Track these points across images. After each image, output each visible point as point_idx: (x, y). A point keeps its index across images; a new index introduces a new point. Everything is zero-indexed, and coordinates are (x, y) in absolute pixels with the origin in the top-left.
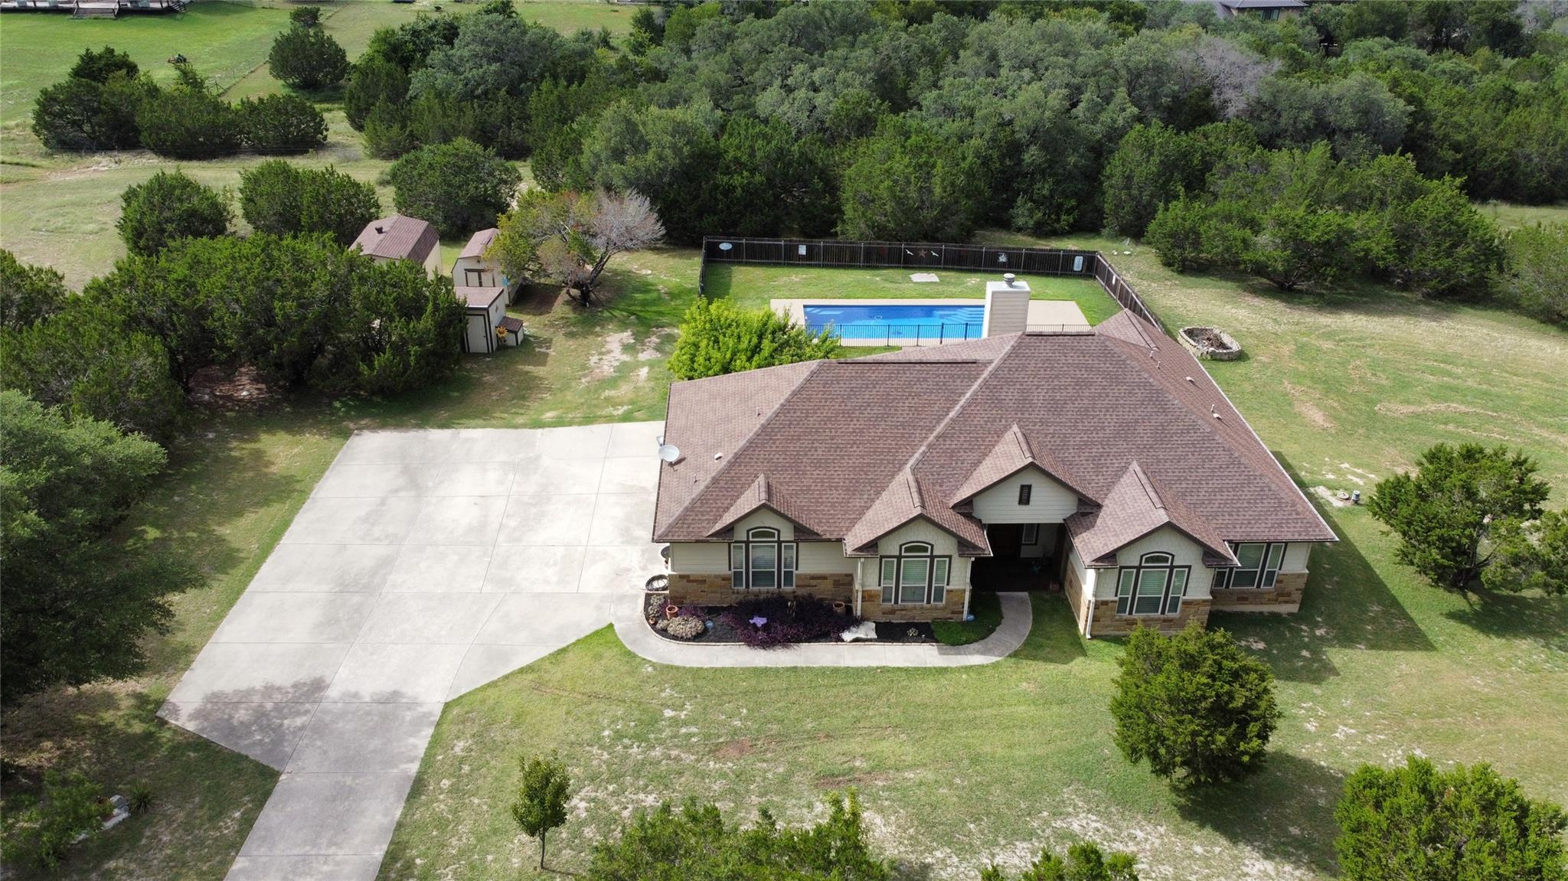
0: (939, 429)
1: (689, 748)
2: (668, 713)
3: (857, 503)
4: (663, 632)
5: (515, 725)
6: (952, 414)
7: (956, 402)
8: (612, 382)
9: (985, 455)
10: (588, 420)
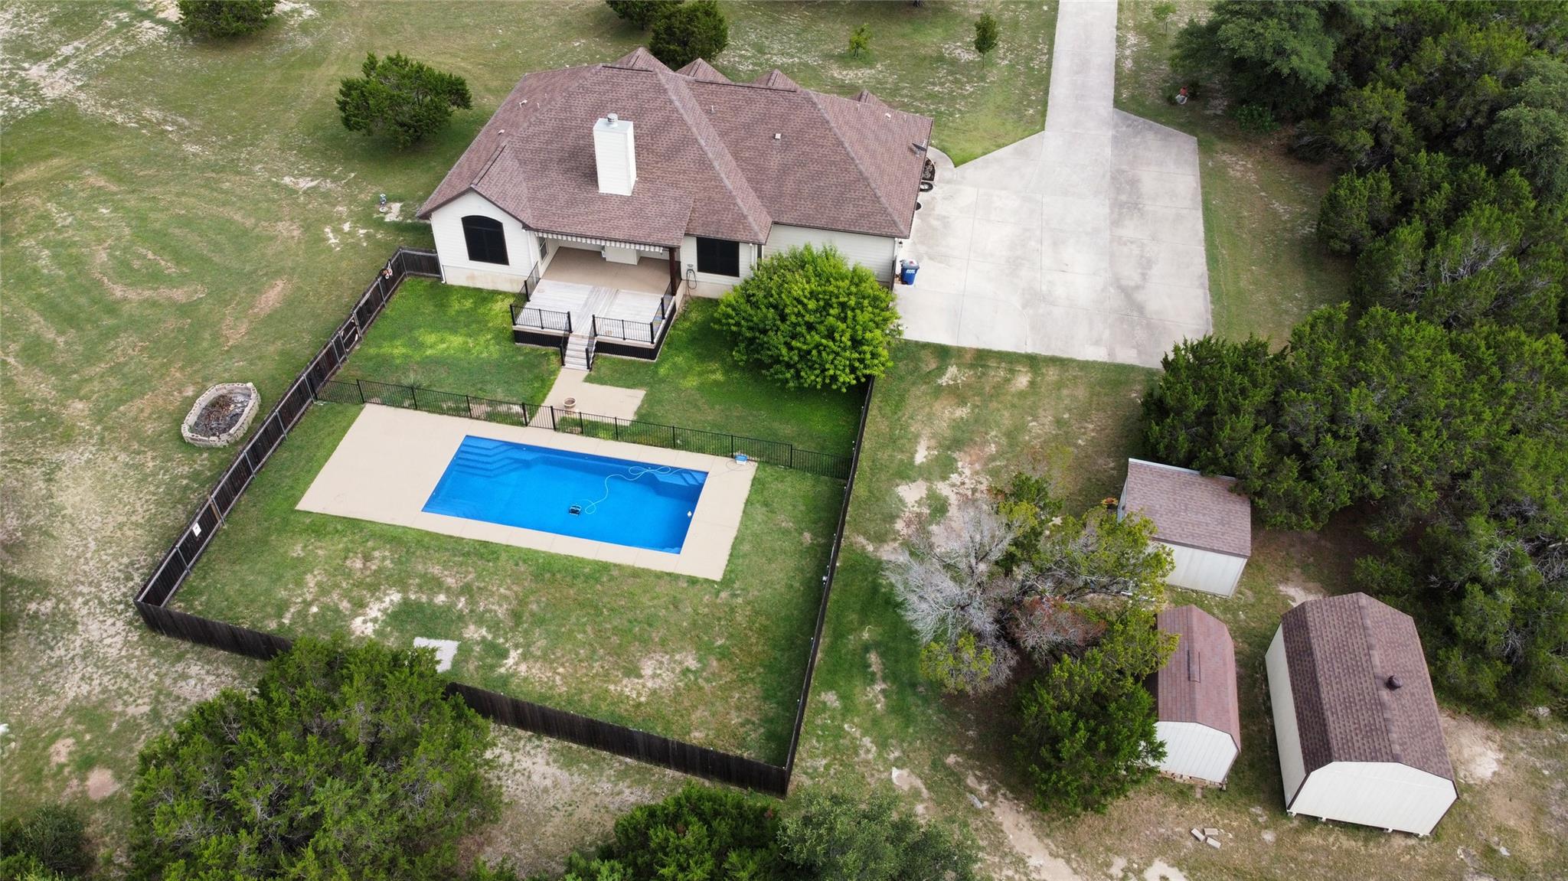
1: (917, 108)
5: (1006, 120)
10: (982, 358)
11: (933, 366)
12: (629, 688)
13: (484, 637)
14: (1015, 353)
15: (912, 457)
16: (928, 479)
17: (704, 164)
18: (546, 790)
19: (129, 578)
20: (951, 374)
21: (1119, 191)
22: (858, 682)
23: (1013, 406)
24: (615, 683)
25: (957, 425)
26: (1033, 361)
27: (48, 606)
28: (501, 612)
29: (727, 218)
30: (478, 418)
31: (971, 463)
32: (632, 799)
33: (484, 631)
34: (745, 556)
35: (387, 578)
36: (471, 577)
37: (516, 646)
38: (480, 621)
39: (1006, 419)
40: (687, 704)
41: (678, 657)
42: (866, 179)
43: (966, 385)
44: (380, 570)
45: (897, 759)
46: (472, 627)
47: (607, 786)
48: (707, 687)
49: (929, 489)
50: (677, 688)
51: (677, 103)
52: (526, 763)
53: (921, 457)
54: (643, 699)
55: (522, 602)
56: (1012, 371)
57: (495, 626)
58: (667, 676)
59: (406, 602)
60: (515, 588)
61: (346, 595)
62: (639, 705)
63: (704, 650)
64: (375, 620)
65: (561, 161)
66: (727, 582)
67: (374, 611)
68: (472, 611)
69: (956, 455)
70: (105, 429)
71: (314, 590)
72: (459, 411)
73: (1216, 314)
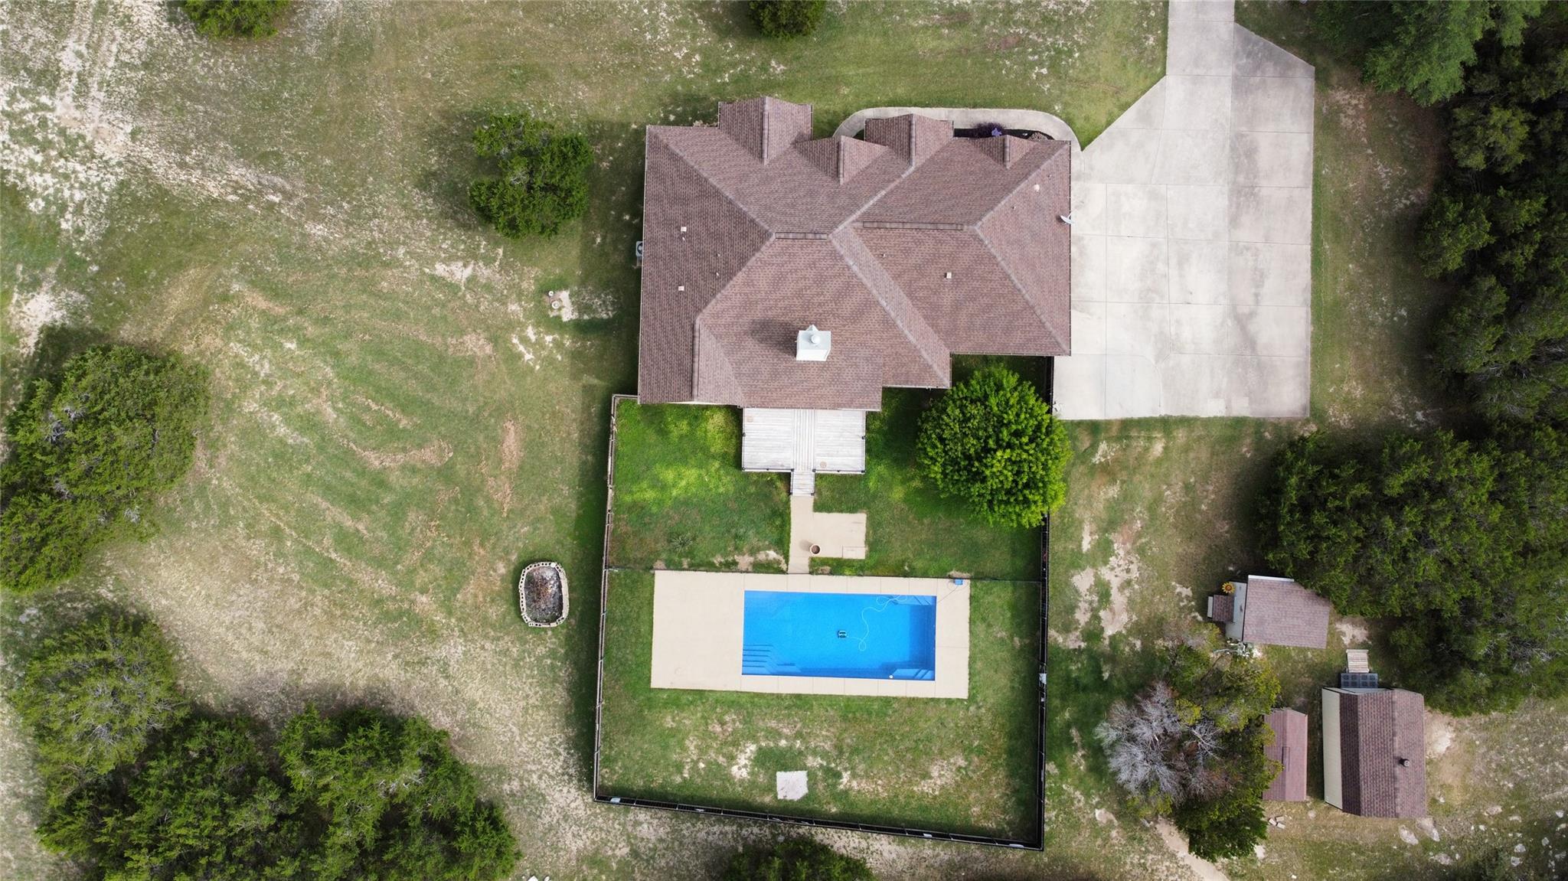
0: (892, 186)
1: (1034, 44)
2: (1044, 71)
5: (1126, 58)
6: (883, 193)
7: (880, 201)
8: (1115, 520)
10: (1127, 427)
11: (1087, 444)
12: (925, 787)
13: (821, 765)
14: (1152, 418)
15: (1080, 546)
16: (1094, 566)
17: (888, 323)
18: (894, 861)
19: (558, 754)
20: (1104, 451)
21: (1237, 173)
22: (1066, 751)
23: (1152, 476)
24: (917, 785)
25: (1112, 505)
26: (1166, 424)
27: (515, 784)
28: (828, 746)
29: (915, 369)
30: (747, 572)
31: (1124, 544)
32: (946, 858)
33: (819, 760)
34: (979, 673)
35: (742, 736)
36: (799, 725)
37: (846, 770)
38: (815, 753)
39: (1146, 491)
40: (965, 790)
41: (952, 761)
42: (1032, 307)
43: (1116, 460)
44: (735, 731)
45: (1098, 803)
46: (810, 758)
47: (929, 852)
48: (975, 777)
49: (1096, 575)
50: (956, 782)
51: (855, 268)
52: (876, 846)
53: (1086, 545)
54: (937, 793)
55: (840, 740)
56: (1149, 439)
57: (825, 755)
58: (949, 775)
59: (760, 749)
60: (832, 730)
61: (718, 752)
62: (935, 798)
63: (967, 751)
64: (745, 766)
65: (753, 333)
66: (972, 698)
67: (743, 760)
68: (807, 748)
69: (1111, 537)
70: (459, 620)
71: (696, 752)
72: (730, 566)
73: (1315, 339)
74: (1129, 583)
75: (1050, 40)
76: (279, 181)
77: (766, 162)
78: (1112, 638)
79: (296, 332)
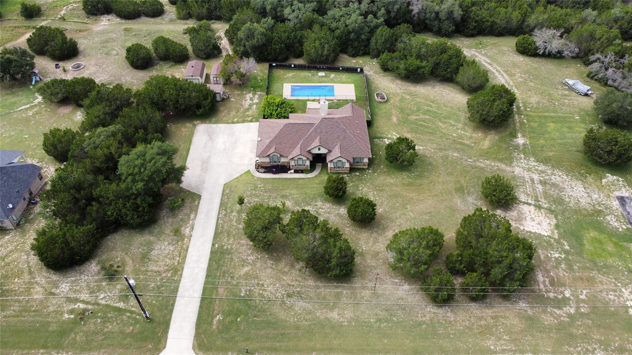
0: (306, 137)
1: (261, 191)
2: (259, 186)
3: (291, 150)
4: (258, 171)
5: (235, 188)
6: (308, 134)
8: (248, 110)
9: (313, 142)
10: (243, 122)
11: (253, 120)
13: (315, 76)
14: (237, 124)
20: (249, 119)
22: (262, 79)
23: (238, 116)
24: (295, 74)
26: (233, 123)
27: (381, 75)
29: (299, 115)
30: (335, 99)
31: (246, 106)
34: (281, 87)
35: (333, 79)
37: (310, 75)
38: (317, 78)
39: (239, 114)
41: (287, 77)
43: (246, 118)
48: (282, 75)
49: (253, 102)
50: (286, 74)
53: (255, 106)
56: (237, 121)
57: (315, 78)
58: (288, 75)
59: (329, 77)
61: (338, 77)
63: (284, 78)
64: (332, 75)
66: (283, 84)
69: (249, 107)
70: (399, 95)
71: (343, 77)
72: (338, 100)
73: (192, 137)
74: (245, 101)
75: (257, 192)
76: (470, 163)
77: (339, 144)
78: (250, 93)
79: (454, 137)
